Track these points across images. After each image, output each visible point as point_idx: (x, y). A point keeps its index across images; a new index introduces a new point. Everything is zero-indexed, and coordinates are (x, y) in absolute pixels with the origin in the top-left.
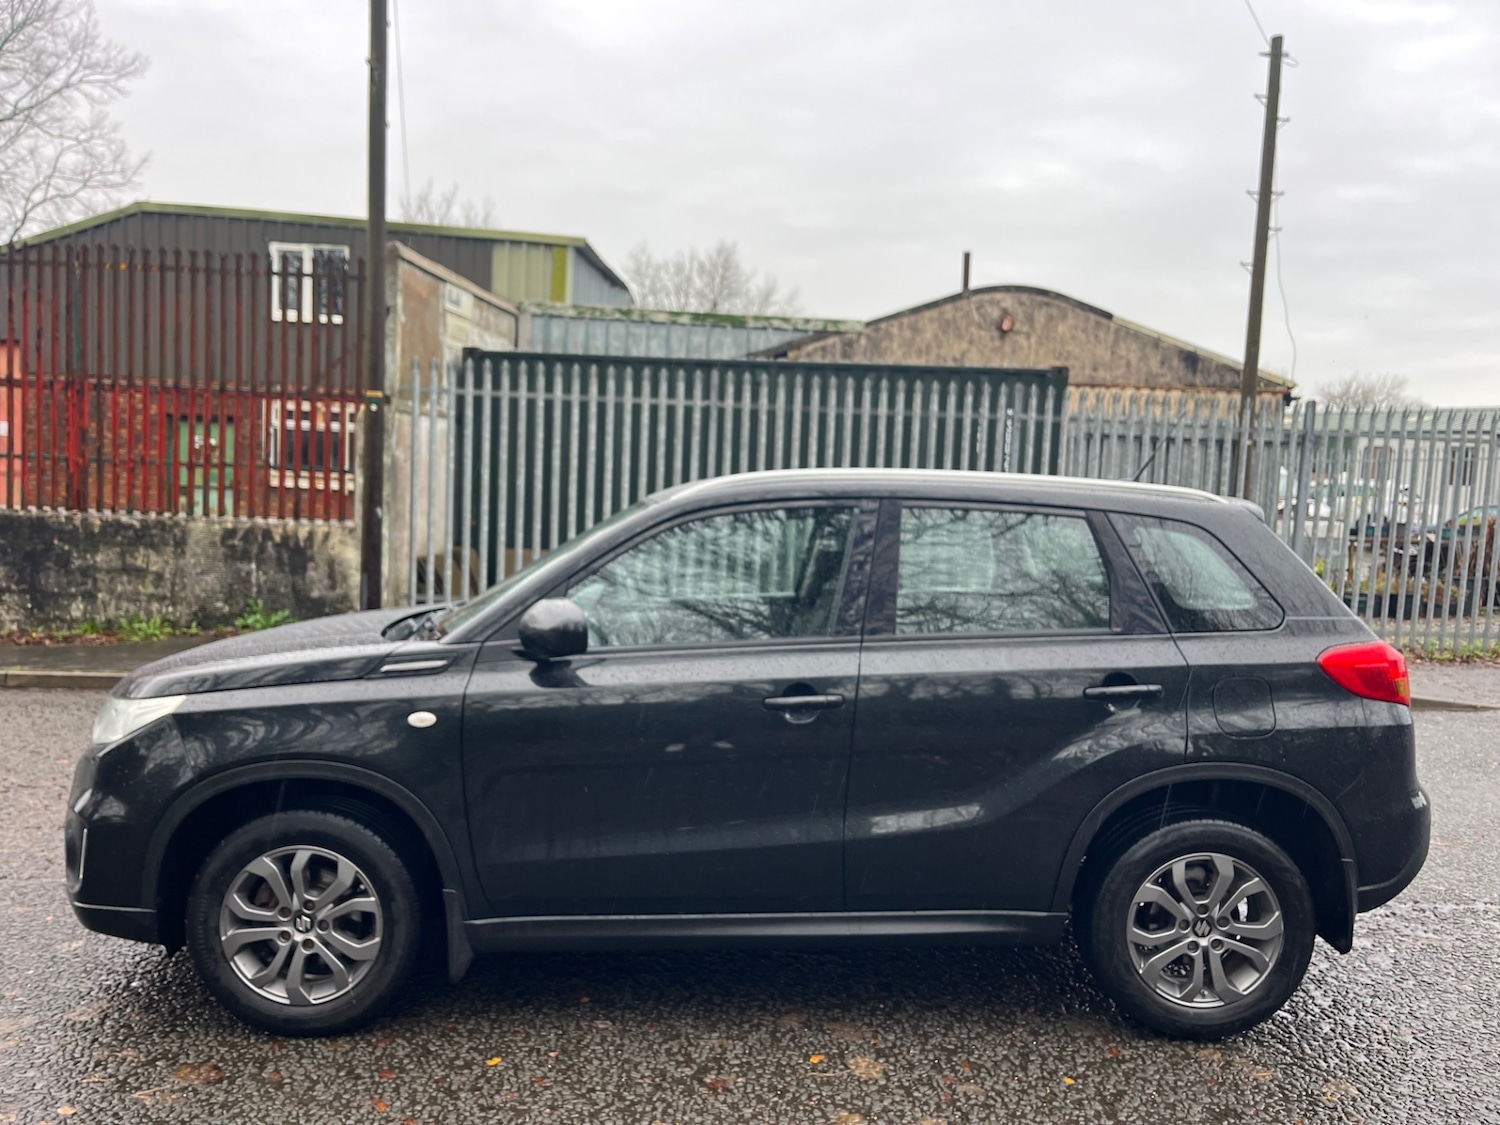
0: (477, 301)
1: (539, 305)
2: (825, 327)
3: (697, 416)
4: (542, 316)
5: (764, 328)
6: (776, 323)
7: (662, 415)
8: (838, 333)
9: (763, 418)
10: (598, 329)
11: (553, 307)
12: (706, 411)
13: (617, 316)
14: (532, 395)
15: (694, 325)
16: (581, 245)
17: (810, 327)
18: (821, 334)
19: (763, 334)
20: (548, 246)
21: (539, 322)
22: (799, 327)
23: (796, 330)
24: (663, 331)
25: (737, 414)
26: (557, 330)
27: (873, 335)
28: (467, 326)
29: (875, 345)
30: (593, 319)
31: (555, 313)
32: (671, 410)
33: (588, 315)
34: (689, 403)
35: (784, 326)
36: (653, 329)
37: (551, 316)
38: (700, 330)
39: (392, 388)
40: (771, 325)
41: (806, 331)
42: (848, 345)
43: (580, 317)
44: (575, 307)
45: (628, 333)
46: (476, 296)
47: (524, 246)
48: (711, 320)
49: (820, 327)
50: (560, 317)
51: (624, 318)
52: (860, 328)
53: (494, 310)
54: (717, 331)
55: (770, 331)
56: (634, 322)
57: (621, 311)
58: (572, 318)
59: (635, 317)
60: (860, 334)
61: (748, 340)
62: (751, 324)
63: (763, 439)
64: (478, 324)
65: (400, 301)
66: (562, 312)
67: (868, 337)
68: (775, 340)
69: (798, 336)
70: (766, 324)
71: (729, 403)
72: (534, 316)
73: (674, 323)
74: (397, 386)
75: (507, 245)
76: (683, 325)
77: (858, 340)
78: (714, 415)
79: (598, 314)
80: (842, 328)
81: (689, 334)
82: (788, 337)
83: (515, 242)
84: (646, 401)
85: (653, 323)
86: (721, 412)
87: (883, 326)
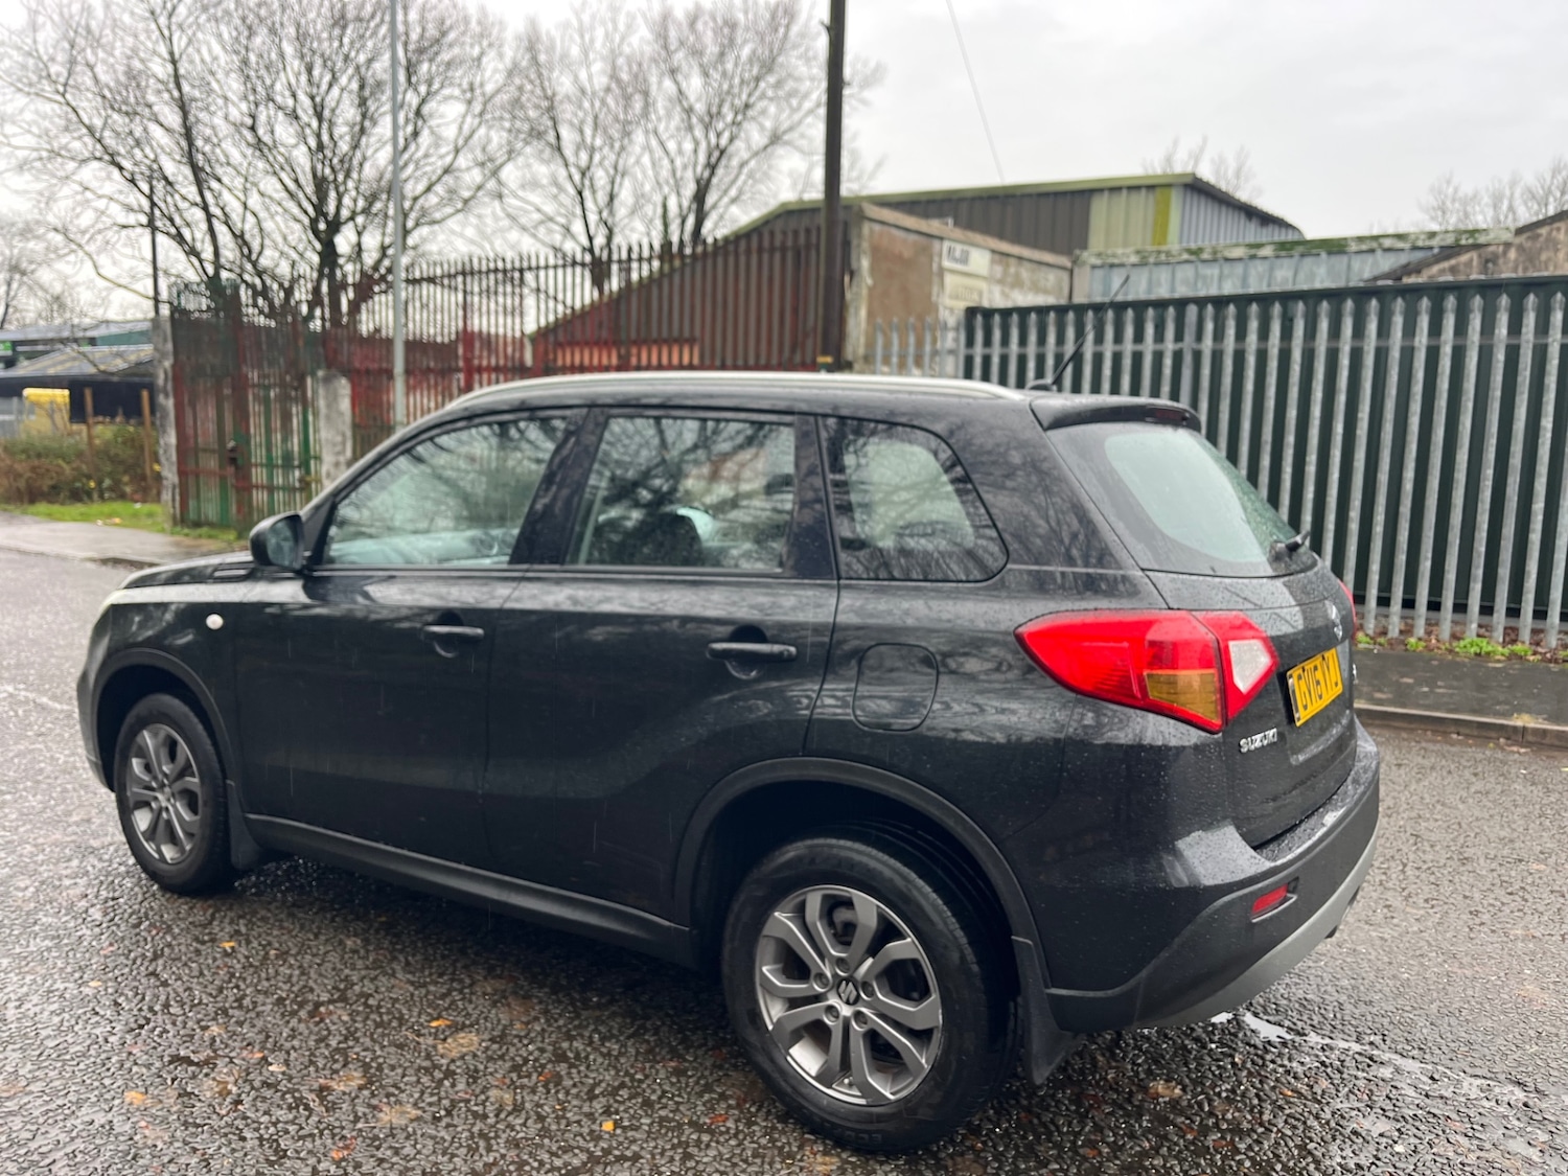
0: (997, 257)
1: (1099, 255)
2: (1457, 240)
3: (1168, 362)
4: (1102, 266)
5: (1372, 251)
6: (1387, 243)
7: (1127, 363)
8: (1476, 247)
9: (1251, 361)
10: (1163, 275)
11: (1114, 256)
12: (1178, 356)
13: (1185, 256)
14: (987, 351)
15: (1277, 257)
16: (1189, 180)
17: (1435, 242)
18: (1450, 251)
19: (1370, 259)
20: (1151, 188)
21: (1099, 273)
22: (1420, 243)
23: (1415, 248)
24: (1239, 268)
25: (1217, 357)
26: (1117, 280)
27: (1528, 245)
28: (983, 285)
29: (1530, 257)
30: (1157, 264)
31: (1116, 261)
32: (1137, 358)
33: (1152, 260)
34: (1159, 347)
35: (1400, 245)
36: (1227, 268)
37: (1112, 266)
38: (1286, 262)
39: (854, 352)
40: (1380, 245)
41: (1431, 248)
42: (1489, 261)
43: (1143, 264)
44: (1138, 252)
45: (1197, 275)
46: (993, 251)
47: (1125, 192)
48: (1301, 249)
49: (1450, 240)
50: (1122, 265)
51: (1193, 258)
52: (1507, 236)
53: (1028, 265)
54: (1308, 261)
55: (1379, 253)
56: (1204, 261)
57: (1190, 252)
58: (1134, 265)
59: (1206, 256)
60: (1507, 245)
61: (1349, 267)
62: (1354, 247)
63: (1249, 386)
64: (1001, 282)
65: (865, 263)
66: (1125, 260)
67: (1520, 248)
68: (1386, 263)
69: (1419, 255)
70: (1374, 245)
71: (1208, 343)
72: (1094, 267)
73: (1253, 257)
74: (861, 351)
75: (1106, 193)
76: (1265, 258)
77: (1505, 253)
78: (1188, 359)
79: (1163, 257)
80: (1482, 239)
81: (1272, 269)
82: (1403, 259)
83: (1114, 189)
84: (1108, 348)
85: (1227, 260)
86: (1197, 356)
87: (1544, 231)
